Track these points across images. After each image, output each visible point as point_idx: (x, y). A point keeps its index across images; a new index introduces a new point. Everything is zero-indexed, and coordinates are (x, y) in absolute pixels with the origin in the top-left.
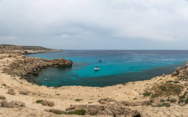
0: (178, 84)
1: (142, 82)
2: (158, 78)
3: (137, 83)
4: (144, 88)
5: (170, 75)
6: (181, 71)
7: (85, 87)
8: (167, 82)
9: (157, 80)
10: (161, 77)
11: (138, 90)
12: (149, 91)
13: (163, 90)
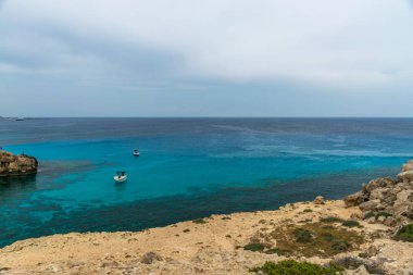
0: (355, 228)
1: (251, 215)
2: (301, 207)
3: (236, 218)
4: (252, 232)
5: (341, 202)
6: (378, 192)
7: (89, 235)
8: (323, 220)
9: (296, 214)
10: (311, 205)
11: (234, 236)
12: (263, 240)
13: (299, 240)
